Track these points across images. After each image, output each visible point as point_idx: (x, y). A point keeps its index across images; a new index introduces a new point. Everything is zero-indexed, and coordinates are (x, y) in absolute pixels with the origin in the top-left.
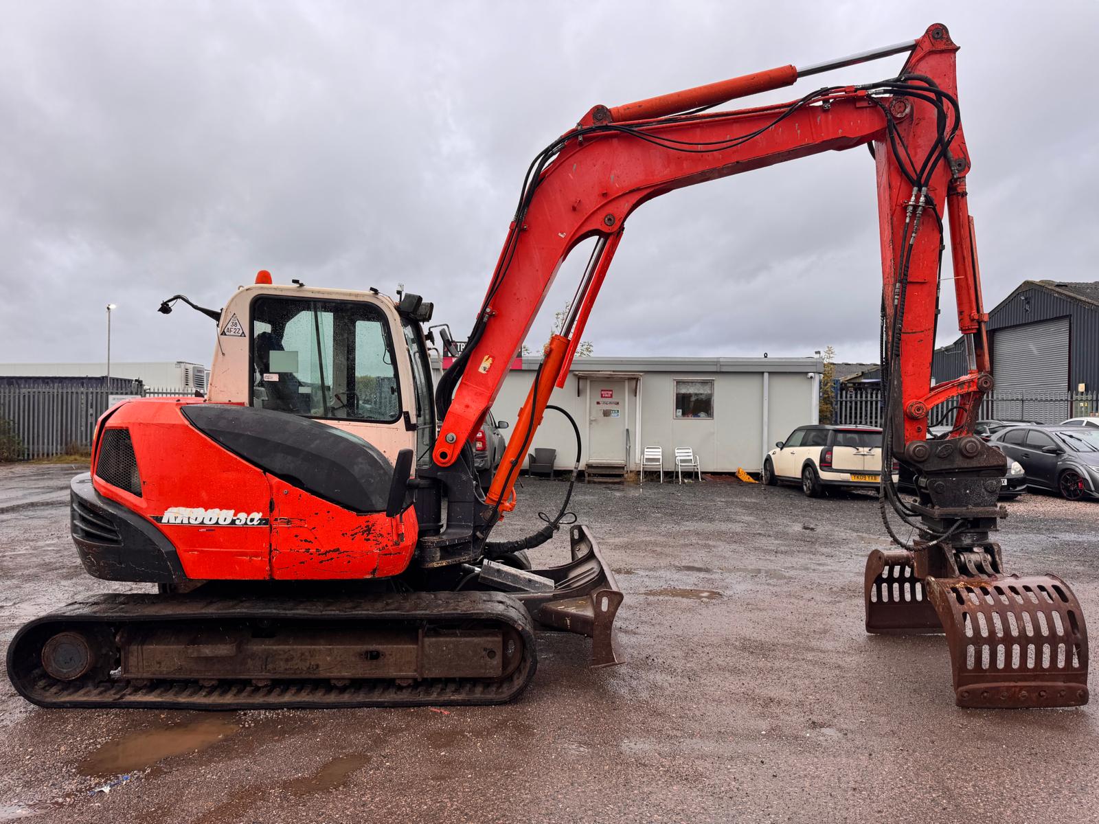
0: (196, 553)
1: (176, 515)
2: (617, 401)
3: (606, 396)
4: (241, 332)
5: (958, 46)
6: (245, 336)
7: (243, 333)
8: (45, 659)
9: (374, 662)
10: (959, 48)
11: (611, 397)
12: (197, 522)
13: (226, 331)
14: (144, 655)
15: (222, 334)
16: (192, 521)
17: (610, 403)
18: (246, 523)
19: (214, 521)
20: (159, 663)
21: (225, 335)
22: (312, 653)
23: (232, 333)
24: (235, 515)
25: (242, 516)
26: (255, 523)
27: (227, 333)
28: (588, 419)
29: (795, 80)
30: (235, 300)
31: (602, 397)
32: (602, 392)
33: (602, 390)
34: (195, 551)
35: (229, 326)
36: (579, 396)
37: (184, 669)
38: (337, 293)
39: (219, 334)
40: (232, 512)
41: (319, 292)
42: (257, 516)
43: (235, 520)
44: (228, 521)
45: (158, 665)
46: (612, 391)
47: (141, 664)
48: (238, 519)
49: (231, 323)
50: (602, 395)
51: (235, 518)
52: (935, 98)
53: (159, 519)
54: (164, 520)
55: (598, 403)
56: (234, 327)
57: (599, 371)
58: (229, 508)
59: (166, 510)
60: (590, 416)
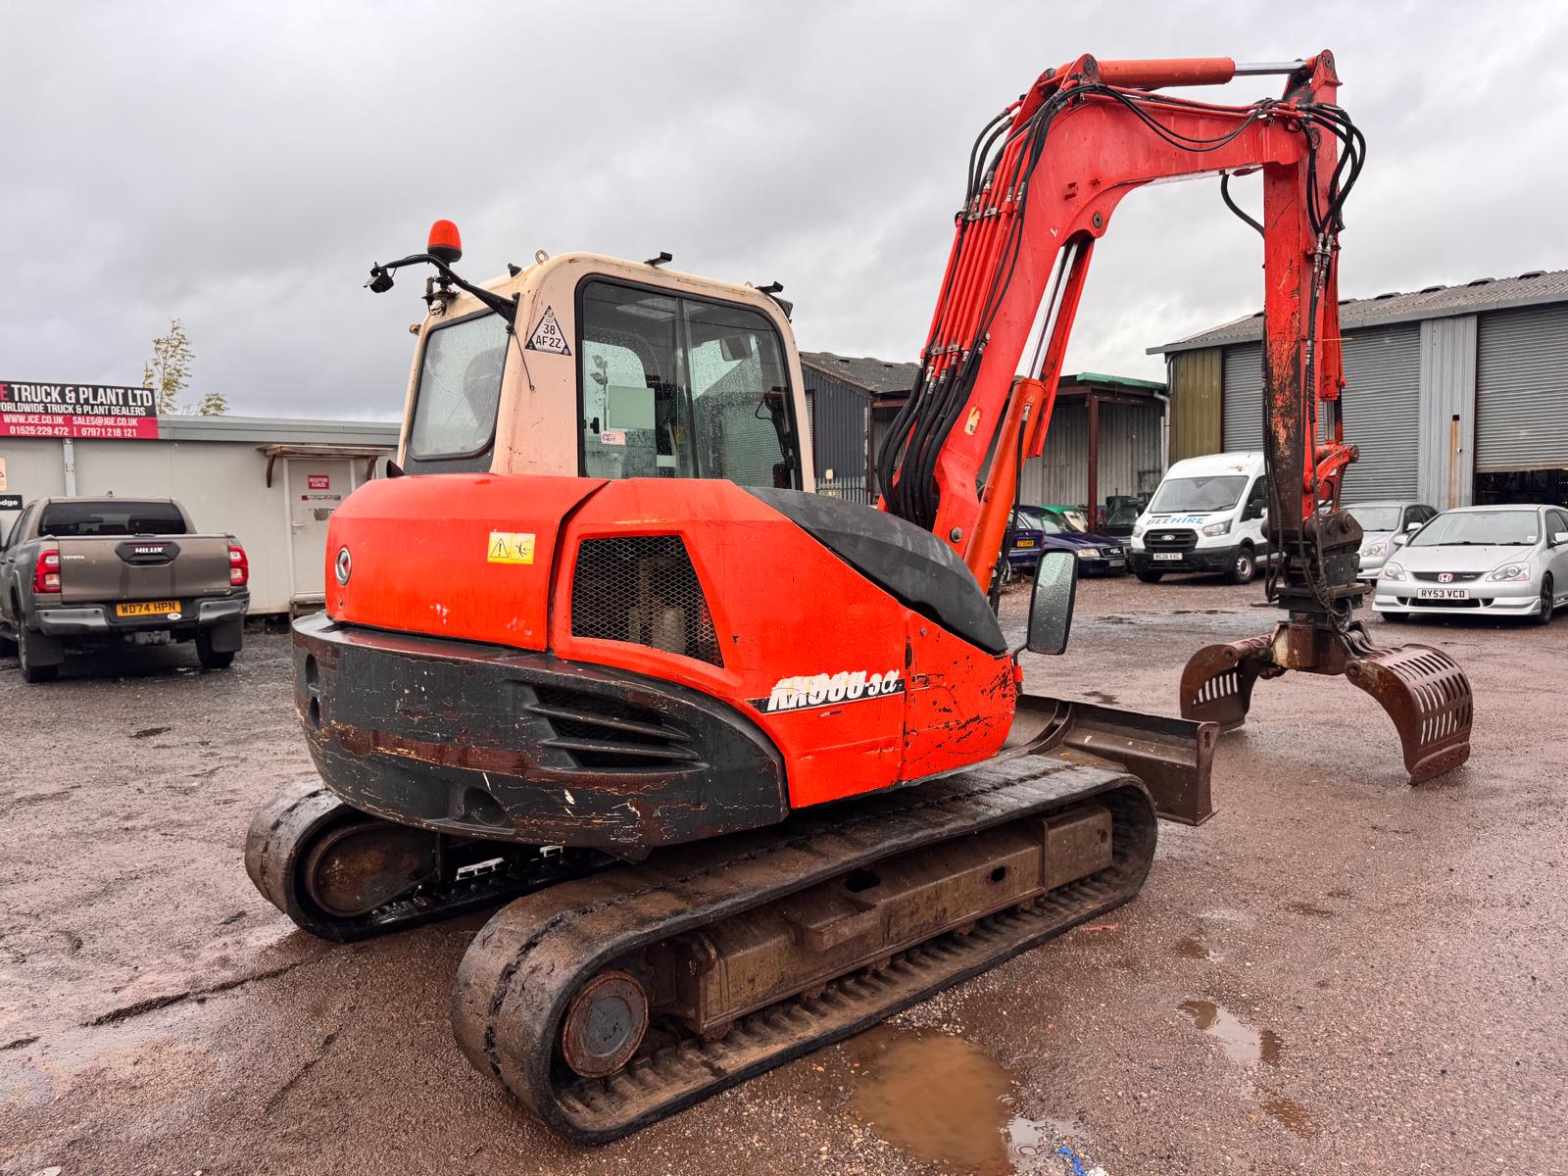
0: (810, 757)
1: (791, 693)
2: (335, 494)
3: (319, 485)
4: (562, 345)
5: (1340, 80)
6: (570, 354)
7: (566, 347)
8: (571, 1046)
9: (1001, 884)
10: (1341, 84)
11: (327, 486)
12: (819, 701)
13: (534, 340)
14: (729, 976)
15: (527, 347)
16: (813, 701)
17: (326, 497)
18: (880, 692)
19: (841, 695)
20: (751, 981)
21: (534, 348)
22: (938, 893)
23: (546, 346)
24: (867, 679)
25: (876, 679)
26: (891, 688)
27: (537, 346)
28: (288, 526)
29: (1230, 79)
30: (548, 279)
31: (311, 487)
32: (311, 480)
33: (310, 477)
34: (809, 754)
35: (541, 332)
36: (269, 486)
37: (786, 978)
38: (715, 286)
39: (523, 346)
40: (864, 674)
41: (687, 281)
42: (893, 676)
43: (867, 688)
44: (860, 692)
45: (751, 986)
46: (327, 477)
47: (725, 993)
48: (871, 685)
49: (543, 327)
50: (310, 484)
51: (867, 685)
52: (1345, 133)
53: (762, 705)
54: (772, 706)
55: (305, 498)
56: (549, 335)
57: (303, 444)
58: (860, 670)
59: (774, 685)
60: (292, 520)
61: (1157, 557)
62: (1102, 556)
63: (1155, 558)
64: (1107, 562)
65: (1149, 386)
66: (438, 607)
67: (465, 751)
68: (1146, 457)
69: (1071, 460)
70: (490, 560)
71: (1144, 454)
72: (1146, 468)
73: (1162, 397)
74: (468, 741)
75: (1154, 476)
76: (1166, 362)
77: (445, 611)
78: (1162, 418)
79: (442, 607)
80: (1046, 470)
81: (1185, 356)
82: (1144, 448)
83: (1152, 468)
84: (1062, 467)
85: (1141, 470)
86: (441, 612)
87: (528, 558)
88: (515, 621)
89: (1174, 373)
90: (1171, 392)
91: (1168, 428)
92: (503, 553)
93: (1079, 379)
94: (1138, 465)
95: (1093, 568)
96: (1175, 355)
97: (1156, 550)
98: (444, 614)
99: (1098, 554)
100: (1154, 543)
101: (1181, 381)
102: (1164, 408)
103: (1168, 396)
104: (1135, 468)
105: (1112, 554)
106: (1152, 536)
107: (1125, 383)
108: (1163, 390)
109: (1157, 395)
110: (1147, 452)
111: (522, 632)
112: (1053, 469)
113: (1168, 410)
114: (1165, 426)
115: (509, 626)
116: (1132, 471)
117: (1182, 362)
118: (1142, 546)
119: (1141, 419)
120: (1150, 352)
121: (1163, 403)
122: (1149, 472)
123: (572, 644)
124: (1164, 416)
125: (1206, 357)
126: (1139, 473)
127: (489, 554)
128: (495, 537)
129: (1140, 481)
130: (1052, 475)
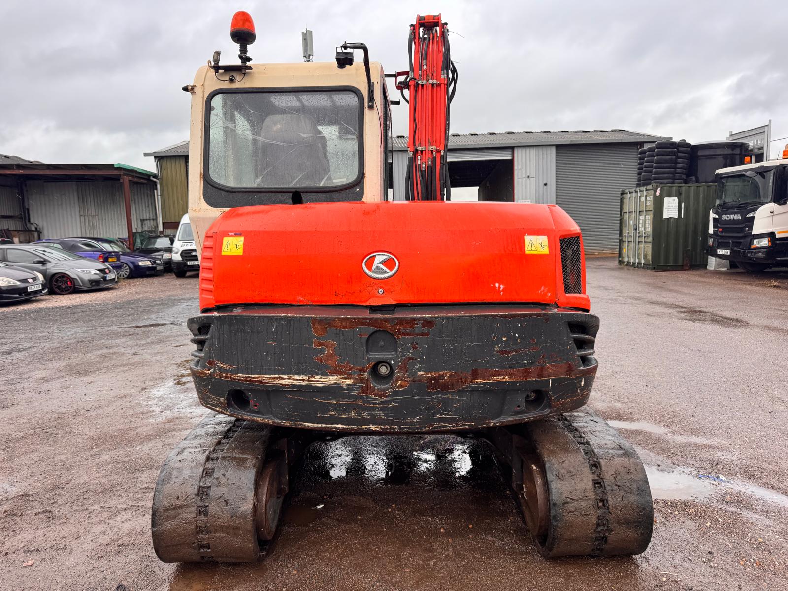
61: (190, 263)
62: (152, 264)
63: (188, 264)
64: (156, 268)
65: (148, 173)
66: (497, 285)
67: (542, 369)
68: (144, 212)
69: (98, 212)
70: (527, 252)
71: (143, 210)
72: (145, 218)
73: (155, 180)
74: (544, 362)
75: (150, 222)
76: (155, 161)
77: (502, 287)
78: (155, 191)
79: (500, 285)
80: (82, 218)
81: (165, 159)
82: (142, 207)
83: (148, 218)
84: (93, 216)
85: (142, 218)
86: (499, 287)
87: (546, 251)
88: (543, 288)
89: (160, 167)
90: (159, 177)
91: (159, 196)
92: (534, 249)
93: (115, 166)
94: (140, 216)
95: (149, 271)
96: (160, 158)
97: (188, 260)
98: (501, 289)
99: (150, 264)
100: (186, 256)
101: (164, 172)
102: (156, 185)
103: (158, 179)
104: (138, 217)
105: (157, 263)
106: (185, 253)
107: (138, 171)
108: (155, 176)
109: (152, 178)
110: (144, 209)
111: (546, 294)
112: (86, 217)
113: (158, 186)
114: (157, 195)
115: (540, 291)
116: (137, 219)
117: (164, 162)
118: (180, 258)
119: (139, 191)
120: (146, 155)
121: (155, 182)
122: (147, 220)
123: (568, 298)
124: (157, 189)
125: (177, 161)
126: (141, 220)
127: (526, 250)
128: (528, 239)
129: (142, 224)
130: (87, 221)
